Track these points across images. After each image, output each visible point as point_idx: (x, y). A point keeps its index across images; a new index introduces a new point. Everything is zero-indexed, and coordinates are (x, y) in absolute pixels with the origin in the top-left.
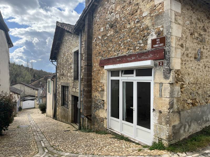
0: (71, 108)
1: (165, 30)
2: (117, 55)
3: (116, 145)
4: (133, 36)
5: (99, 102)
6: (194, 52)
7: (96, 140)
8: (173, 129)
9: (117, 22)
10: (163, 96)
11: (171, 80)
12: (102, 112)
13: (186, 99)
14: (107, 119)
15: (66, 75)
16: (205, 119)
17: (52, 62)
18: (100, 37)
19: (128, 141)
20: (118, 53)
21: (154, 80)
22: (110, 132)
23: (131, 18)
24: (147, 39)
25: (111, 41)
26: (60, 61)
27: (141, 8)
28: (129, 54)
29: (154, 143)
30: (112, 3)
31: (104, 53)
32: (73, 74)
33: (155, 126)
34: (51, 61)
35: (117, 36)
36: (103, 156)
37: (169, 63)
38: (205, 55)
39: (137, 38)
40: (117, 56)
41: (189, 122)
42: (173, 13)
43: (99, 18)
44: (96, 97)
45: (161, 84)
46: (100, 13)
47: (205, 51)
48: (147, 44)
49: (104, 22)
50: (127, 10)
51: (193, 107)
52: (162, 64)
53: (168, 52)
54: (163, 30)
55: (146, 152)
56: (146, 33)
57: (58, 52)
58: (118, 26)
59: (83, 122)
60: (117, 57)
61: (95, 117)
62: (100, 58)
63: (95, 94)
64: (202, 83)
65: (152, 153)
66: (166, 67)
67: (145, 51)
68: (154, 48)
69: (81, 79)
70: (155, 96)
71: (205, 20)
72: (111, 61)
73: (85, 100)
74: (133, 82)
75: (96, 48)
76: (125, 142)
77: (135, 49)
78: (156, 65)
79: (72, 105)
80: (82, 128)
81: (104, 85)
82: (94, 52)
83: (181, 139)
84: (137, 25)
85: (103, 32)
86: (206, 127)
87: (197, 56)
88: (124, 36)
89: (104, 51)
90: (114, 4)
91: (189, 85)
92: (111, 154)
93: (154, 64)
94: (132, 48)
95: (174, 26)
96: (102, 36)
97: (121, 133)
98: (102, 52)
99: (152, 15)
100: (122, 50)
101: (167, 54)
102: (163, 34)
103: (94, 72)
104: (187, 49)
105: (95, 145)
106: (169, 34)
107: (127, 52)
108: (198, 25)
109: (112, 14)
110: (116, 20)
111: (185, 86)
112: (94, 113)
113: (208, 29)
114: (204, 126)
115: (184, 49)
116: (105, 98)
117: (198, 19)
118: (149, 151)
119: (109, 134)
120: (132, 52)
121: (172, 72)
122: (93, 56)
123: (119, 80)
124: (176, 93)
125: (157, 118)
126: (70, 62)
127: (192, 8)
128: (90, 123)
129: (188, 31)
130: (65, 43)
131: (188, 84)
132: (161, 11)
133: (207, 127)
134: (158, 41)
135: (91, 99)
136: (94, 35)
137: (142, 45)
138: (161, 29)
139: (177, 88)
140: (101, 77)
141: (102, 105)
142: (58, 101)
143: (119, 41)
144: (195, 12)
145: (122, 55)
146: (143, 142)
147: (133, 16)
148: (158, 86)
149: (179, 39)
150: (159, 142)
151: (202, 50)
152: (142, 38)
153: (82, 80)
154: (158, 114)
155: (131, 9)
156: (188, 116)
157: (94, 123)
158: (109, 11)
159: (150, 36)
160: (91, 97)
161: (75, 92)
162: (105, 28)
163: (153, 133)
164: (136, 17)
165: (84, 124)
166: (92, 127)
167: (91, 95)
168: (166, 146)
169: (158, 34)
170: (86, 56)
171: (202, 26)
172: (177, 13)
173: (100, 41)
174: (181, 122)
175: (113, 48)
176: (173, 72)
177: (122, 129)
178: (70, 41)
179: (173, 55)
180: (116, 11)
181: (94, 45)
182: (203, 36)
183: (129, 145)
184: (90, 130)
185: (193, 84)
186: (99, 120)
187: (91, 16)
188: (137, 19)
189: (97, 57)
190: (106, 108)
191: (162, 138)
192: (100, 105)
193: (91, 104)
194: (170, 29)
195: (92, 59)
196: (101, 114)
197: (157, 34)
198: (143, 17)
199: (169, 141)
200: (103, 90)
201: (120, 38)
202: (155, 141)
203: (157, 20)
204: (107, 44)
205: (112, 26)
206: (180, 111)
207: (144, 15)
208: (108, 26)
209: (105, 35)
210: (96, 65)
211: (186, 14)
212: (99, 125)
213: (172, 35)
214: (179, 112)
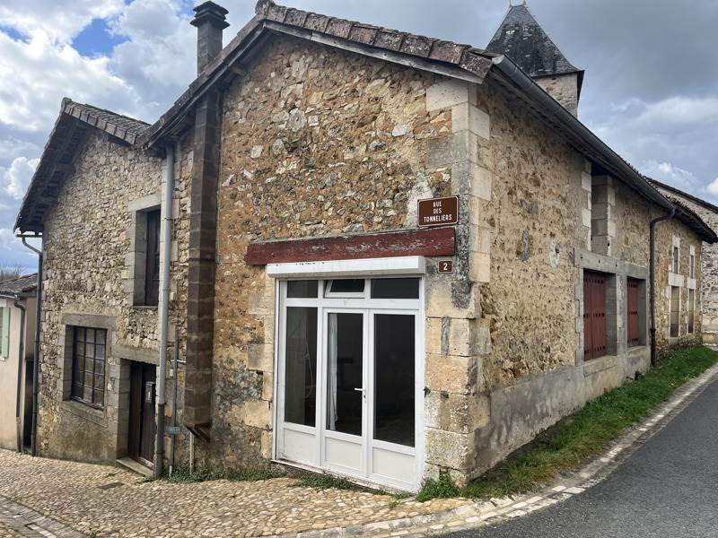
0: (116, 407)
1: (455, 182)
2: (312, 234)
3: (318, 502)
4: (363, 184)
5: (243, 379)
6: (515, 237)
7: (246, 499)
8: (475, 439)
9: (312, 139)
10: (452, 352)
11: (472, 309)
12: (253, 410)
13: (502, 359)
14: (272, 430)
15: (94, 289)
16: (539, 411)
17: (24, 237)
18: (249, 175)
19: (348, 488)
20: (313, 227)
21: (426, 309)
22: (283, 468)
23: (358, 132)
24: (406, 200)
25: (289, 190)
26: (64, 236)
27: (387, 112)
28: (351, 234)
29: (428, 484)
30: (295, 79)
31: (265, 223)
32: (129, 286)
33: (431, 435)
34: (18, 236)
35: (310, 179)
36: (292, 535)
37: (465, 267)
38: (536, 244)
39: (376, 192)
40: (311, 237)
41: (508, 418)
42: (475, 139)
43: (244, 114)
44: (231, 362)
45: (447, 320)
46: (250, 100)
47: (536, 235)
48: (405, 212)
49: (266, 130)
50: (346, 108)
51: (514, 379)
52: (450, 268)
53: (465, 237)
54: (450, 180)
55: (411, 509)
56: (403, 182)
57: (56, 203)
58: (314, 148)
59: (174, 449)
60: (310, 240)
61: (226, 429)
62: (250, 237)
63: (228, 355)
64: (532, 318)
65: (428, 509)
66: (460, 277)
67: (399, 230)
68: (427, 223)
69: (169, 302)
70: (429, 353)
71: (538, 157)
72: (291, 251)
73: (191, 373)
74: (361, 315)
75: (233, 207)
76: (339, 491)
77: (369, 222)
78: (430, 270)
79: (120, 393)
80: (171, 470)
81: (261, 324)
82: (224, 218)
83: (493, 464)
84: (374, 157)
85: (261, 158)
86: (543, 431)
87: (522, 249)
88: (335, 181)
89: (262, 220)
90: (300, 83)
91: (507, 323)
92: (315, 526)
93: (428, 267)
94: (362, 219)
95: (477, 173)
96: (257, 171)
97: (321, 467)
98: (256, 221)
99: (420, 136)
100: (329, 222)
101: (461, 243)
102: (450, 189)
103: (223, 281)
104: (502, 232)
105: (252, 512)
106: (467, 192)
107: (345, 229)
108: (523, 171)
109: (294, 112)
110: (308, 131)
111: (498, 325)
112: (221, 416)
113: (543, 179)
114: (537, 430)
115: (497, 231)
116: (265, 366)
117: (524, 156)
118: (419, 504)
119: (279, 477)
120: (360, 228)
121: (473, 289)
122: (222, 230)
123: (316, 309)
124: (482, 344)
125: (436, 413)
126: (115, 245)
127: (511, 126)
128: (205, 448)
129: (504, 185)
130: (90, 177)
131: (504, 319)
132: (443, 129)
133: (545, 431)
134: (436, 208)
135: (212, 370)
136: (226, 165)
137: (392, 212)
138: (446, 177)
139: (484, 330)
140: (251, 298)
141: (255, 387)
142: (44, 382)
143: (319, 194)
144: (518, 138)
145: (328, 235)
146: (391, 485)
147: (363, 129)
148: (437, 327)
149: (487, 206)
150: (441, 478)
151: (531, 233)
152: (391, 192)
153: (172, 306)
154: (438, 402)
155: (358, 108)
156: (507, 403)
157: (219, 447)
158: (283, 102)
159: (413, 191)
160: (211, 362)
161: (140, 347)
162: (270, 148)
163: (425, 455)
164: (373, 134)
165: (177, 458)
166: (213, 461)
167: (212, 355)
168: (460, 486)
169: (438, 189)
170: (198, 230)
171: (531, 173)
172: (482, 139)
173: (249, 186)
174: (492, 421)
175: (296, 212)
176: (477, 290)
177: (325, 455)
178: (116, 170)
179: (475, 244)
180: (307, 105)
181: (223, 196)
182: (534, 197)
183: (355, 498)
184: (204, 473)
185: (515, 319)
186: (241, 436)
187: (217, 105)
188: (375, 138)
189: (235, 233)
190: (270, 396)
191: (449, 465)
192: (245, 388)
193: (212, 386)
194: (469, 181)
195: (218, 239)
196: (249, 416)
197: (434, 189)
198: (395, 139)
199: (468, 471)
200: (259, 341)
201: (319, 186)
202: (429, 476)
203: (434, 152)
204: (277, 197)
205: (293, 148)
206: (490, 392)
207: (396, 132)
208: (279, 143)
209: (269, 171)
210: (231, 260)
211: (499, 142)
212: (239, 451)
213: (471, 196)
214: (487, 394)
